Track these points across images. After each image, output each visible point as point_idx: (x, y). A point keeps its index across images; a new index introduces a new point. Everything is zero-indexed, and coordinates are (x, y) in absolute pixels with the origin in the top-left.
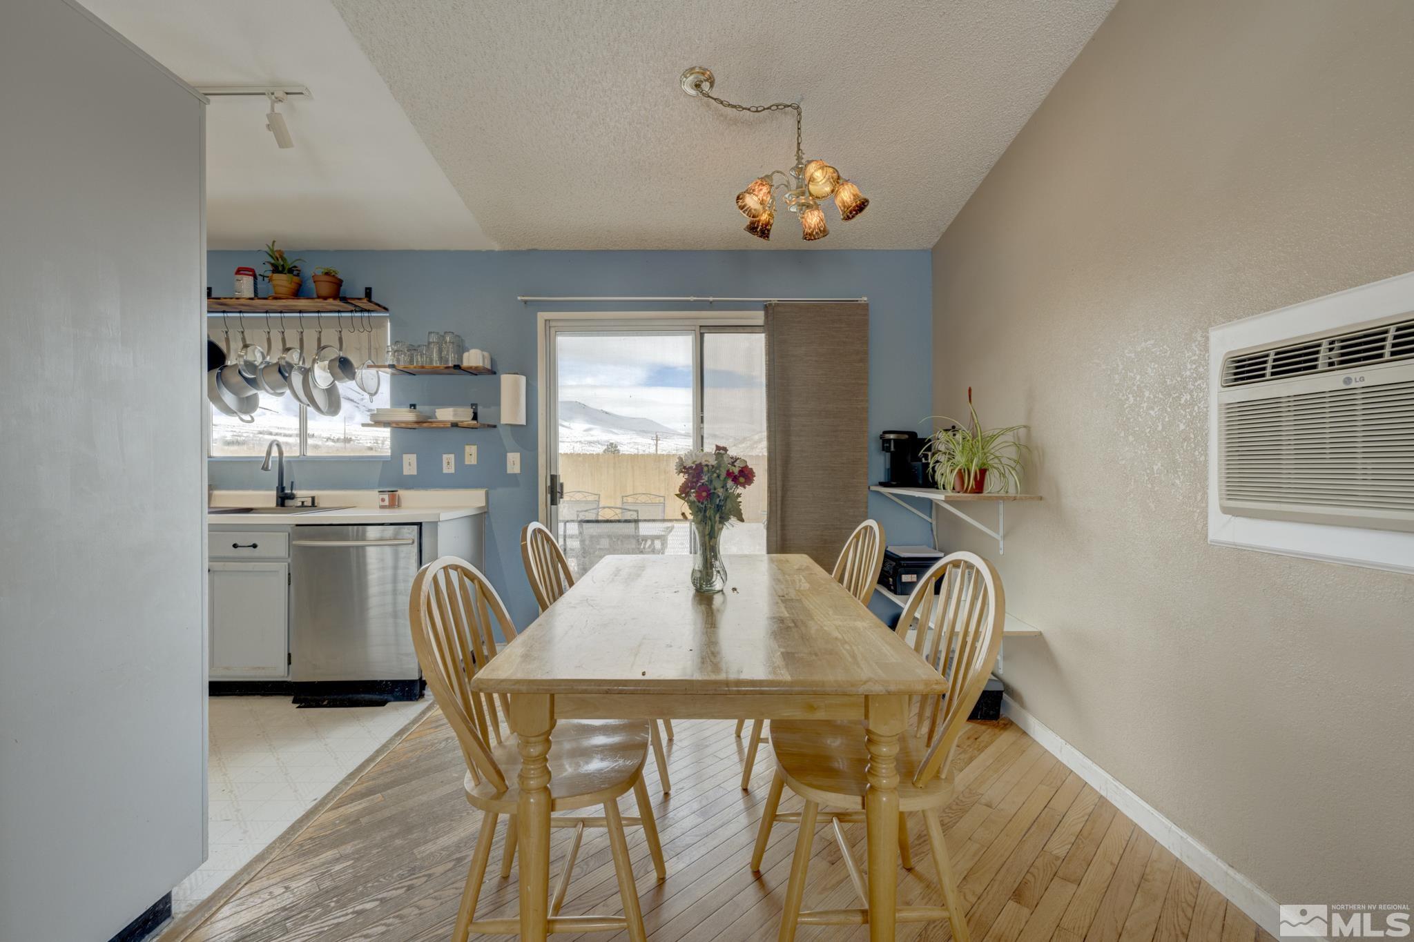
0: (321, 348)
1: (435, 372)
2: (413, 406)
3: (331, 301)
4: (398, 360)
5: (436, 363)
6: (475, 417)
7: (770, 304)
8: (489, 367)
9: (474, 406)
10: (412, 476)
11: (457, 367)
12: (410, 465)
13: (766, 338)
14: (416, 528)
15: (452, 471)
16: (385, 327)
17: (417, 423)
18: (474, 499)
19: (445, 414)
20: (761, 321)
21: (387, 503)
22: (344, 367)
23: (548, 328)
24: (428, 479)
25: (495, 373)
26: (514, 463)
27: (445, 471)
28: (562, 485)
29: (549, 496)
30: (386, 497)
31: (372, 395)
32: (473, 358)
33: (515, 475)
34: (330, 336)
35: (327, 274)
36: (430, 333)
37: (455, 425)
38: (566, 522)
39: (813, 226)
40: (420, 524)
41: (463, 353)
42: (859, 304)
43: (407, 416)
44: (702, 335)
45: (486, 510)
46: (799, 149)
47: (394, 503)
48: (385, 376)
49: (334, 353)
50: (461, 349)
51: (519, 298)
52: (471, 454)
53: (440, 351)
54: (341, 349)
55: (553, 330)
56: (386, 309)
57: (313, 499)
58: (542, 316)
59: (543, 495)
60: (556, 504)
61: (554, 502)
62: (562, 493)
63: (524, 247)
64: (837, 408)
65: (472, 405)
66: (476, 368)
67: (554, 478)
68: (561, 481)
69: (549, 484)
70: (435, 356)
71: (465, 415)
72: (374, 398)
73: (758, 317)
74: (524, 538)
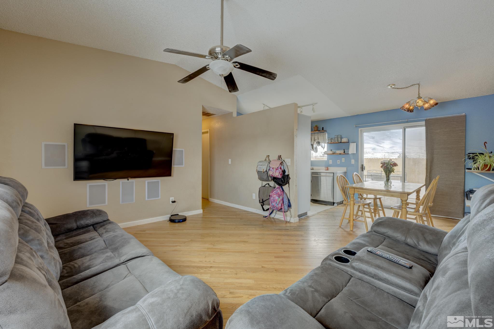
0: (315, 140)
1: (336, 143)
2: (331, 150)
3: (317, 131)
4: (329, 142)
5: (336, 142)
6: (344, 152)
7: (427, 119)
8: (347, 141)
9: (344, 150)
10: (331, 164)
11: (341, 142)
12: (331, 162)
13: (425, 128)
14: (333, 174)
15: (339, 163)
16: (326, 134)
17: (333, 154)
18: (344, 169)
19: (338, 152)
20: (424, 124)
21: (326, 169)
22: (319, 143)
23: (361, 132)
24: (335, 165)
25: (349, 142)
26: (353, 162)
27: (338, 163)
28: (364, 167)
29: (361, 169)
30: (326, 168)
31: (324, 148)
32: (344, 140)
33: (353, 164)
34: (316, 138)
35: (316, 126)
36: (335, 135)
37: (340, 154)
38: (365, 175)
39: (426, 107)
40: (334, 173)
41: (342, 139)
42: (462, 116)
43: (331, 152)
44: (405, 129)
45: (346, 172)
46: (419, 93)
47: (327, 170)
48: (326, 145)
49: (317, 141)
50: (341, 138)
51: (354, 126)
52: (343, 160)
53: (337, 139)
54: (318, 140)
55: (362, 132)
56: (326, 131)
57: (313, 168)
58: (360, 129)
59: (360, 169)
60: (363, 171)
61: (362, 170)
62: (364, 169)
63: (356, 115)
64: (451, 147)
65: (344, 149)
66: (345, 142)
67: (362, 165)
68: (364, 166)
69: (361, 166)
70: (336, 140)
71: (342, 152)
72: (324, 149)
73: (424, 123)
74: (353, 175)
